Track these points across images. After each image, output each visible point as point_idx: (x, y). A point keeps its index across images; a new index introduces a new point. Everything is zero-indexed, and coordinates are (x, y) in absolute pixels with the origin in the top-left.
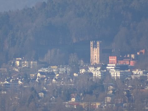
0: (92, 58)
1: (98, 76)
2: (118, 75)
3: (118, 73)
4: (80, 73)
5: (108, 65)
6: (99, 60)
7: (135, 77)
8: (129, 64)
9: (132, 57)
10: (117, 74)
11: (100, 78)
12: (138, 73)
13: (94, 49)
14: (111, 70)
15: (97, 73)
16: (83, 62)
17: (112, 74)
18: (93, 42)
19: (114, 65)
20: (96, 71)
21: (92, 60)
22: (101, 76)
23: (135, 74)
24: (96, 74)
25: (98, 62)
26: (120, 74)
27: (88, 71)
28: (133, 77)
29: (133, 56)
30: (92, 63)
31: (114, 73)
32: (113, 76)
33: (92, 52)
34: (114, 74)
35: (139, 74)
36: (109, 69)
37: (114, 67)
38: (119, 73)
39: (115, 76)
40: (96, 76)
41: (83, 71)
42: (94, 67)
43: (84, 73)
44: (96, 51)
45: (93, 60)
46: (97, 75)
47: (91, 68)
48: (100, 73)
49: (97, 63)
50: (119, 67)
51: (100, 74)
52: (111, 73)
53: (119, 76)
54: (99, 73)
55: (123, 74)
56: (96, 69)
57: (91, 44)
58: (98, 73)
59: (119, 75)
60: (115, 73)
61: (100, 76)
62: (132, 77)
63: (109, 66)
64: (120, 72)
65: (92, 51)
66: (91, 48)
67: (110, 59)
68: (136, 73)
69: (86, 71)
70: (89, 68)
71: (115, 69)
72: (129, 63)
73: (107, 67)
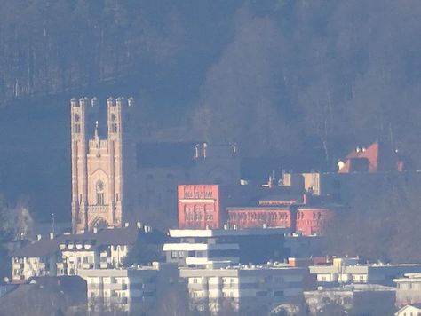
0: (81, 191)
1: (114, 294)
2: (227, 292)
3: (227, 281)
4: (16, 278)
5: (174, 233)
6: (119, 206)
7: (326, 299)
8: (294, 229)
9: (307, 187)
10: (221, 286)
11: (127, 307)
12: (344, 278)
13: (93, 144)
14: (190, 261)
15: (108, 281)
16: (30, 219)
17: (195, 283)
18: (88, 105)
19: (208, 233)
20: (104, 265)
21: (83, 207)
22: (134, 299)
23: (326, 285)
24: (102, 286)
25: (114, 219)
26: (242, 287)
27: (60, 266)
28: (313, 299)
29: (312, 181)
30: (79, 221)
31: (207, 279)
32: (201, 294)
33: (80, 162)
34: (207, 287)
35: (351, 281)
36: (180, 257)
37: (203, 247)
38: (237, 281)
39: (214, 293)
40: (102, 299)
41: (30, 268)
42: (93, 243)
43: (34, 277)
44: (106, 156)
45: (87, 205)
46: (108, 293)
47: (75, 249)
48: (127, 281)
49: (109, 220)
50: (236, 247)
51: (125, 287)
52: (191, 281)
53: (236, 293)
54: (120, 281)
55: (255, 286)
56: (104, 254)
57: (77, 118)
58: (114, 281)
59: (233, 292)
60: (214, 281)
61: (127, 293)
62: (310, 301)
63: (177, 240)
64: (242, 274)
65: (80, 155)
66: (77, 138)
67: (182, 201)
68: (329, 278)
69: (48, 267)
70: (66, 254)
71: (212, 254)
72: (288, 220)
73: (167, 247)
